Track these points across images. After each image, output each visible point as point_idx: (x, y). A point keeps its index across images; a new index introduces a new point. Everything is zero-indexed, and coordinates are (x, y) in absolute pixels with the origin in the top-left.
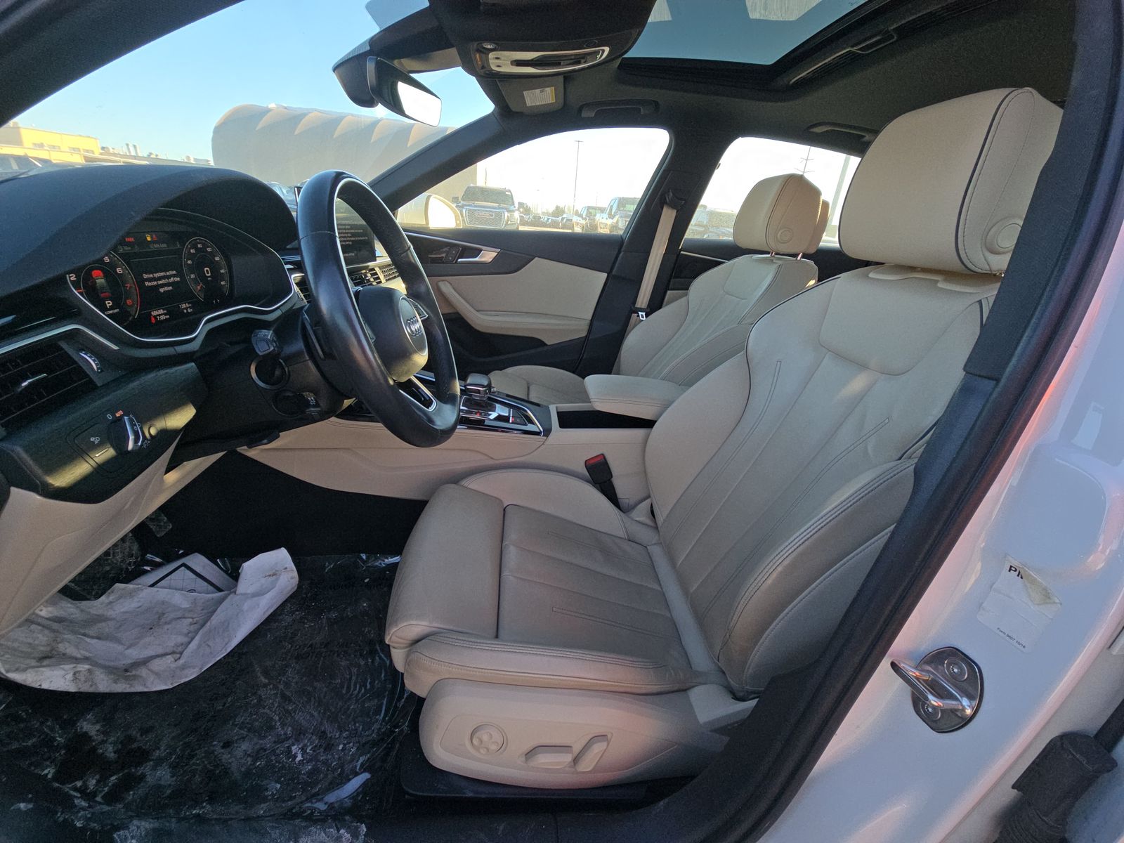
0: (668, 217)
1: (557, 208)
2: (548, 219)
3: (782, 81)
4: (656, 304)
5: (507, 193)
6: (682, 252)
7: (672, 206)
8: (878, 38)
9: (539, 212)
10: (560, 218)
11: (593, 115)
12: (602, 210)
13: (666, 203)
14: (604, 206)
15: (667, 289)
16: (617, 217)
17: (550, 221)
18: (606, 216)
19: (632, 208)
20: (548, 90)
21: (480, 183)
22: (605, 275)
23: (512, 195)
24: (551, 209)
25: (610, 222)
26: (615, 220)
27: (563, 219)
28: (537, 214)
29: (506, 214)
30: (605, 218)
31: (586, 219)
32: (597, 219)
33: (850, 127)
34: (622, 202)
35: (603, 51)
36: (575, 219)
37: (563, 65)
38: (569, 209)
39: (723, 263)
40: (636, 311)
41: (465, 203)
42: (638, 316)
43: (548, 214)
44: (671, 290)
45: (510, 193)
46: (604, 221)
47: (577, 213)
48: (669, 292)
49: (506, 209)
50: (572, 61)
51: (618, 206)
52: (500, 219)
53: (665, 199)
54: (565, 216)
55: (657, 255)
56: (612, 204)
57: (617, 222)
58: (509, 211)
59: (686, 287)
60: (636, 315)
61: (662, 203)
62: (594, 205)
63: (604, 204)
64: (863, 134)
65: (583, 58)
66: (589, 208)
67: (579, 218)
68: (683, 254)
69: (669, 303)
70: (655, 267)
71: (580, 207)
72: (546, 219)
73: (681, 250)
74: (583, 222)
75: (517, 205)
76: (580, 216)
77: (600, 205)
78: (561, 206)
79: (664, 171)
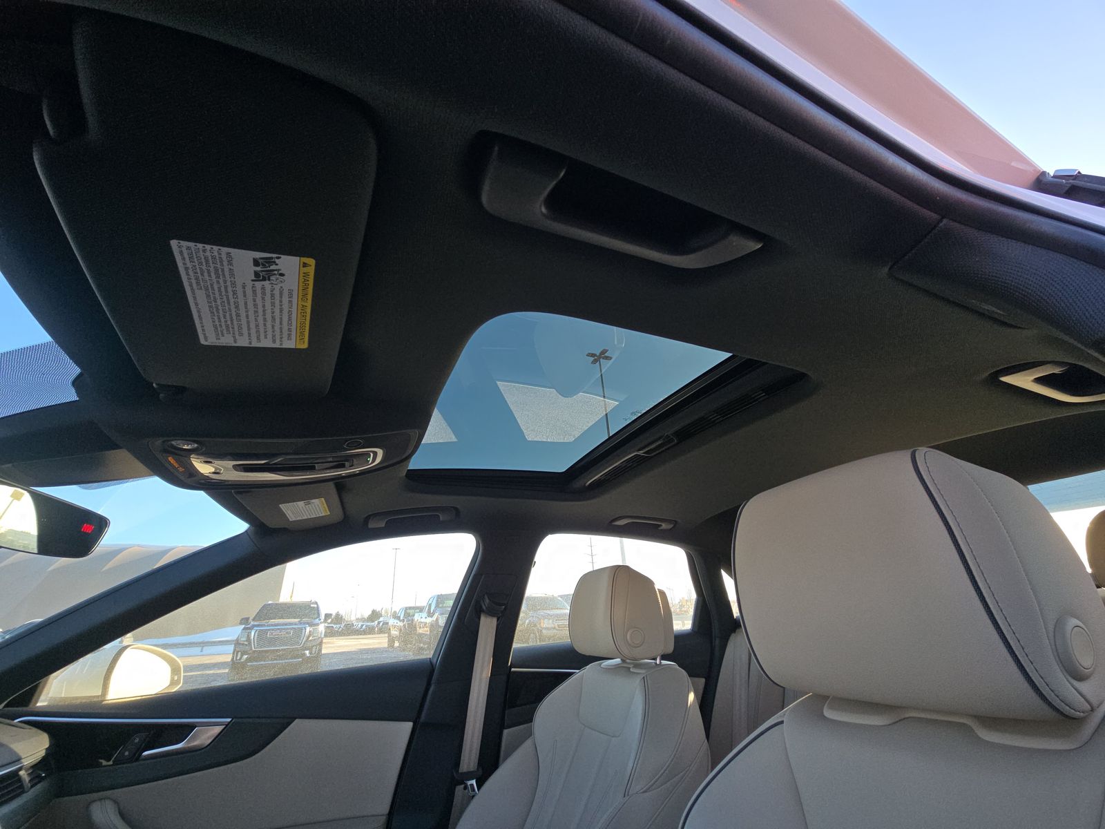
0: (487, 628)
1: (374, 612)
2: (362, 626)
3: (578, 484)
4: (490, 762)
5: (312, 606)
6: (513, 669)
7: (491, 613)
8: (660, 442)
9: (353, 618)
10: (376, 622)
11: (383, 526)
12: (421, 609)
13: (483, 611)
14: (423, 605)
15: (502, 726)
16: (436, 615)
17: (364, 627)
18: (424, 614)
19: (451, 603)
20: (316, 501)
21: (284, 597)
22: (410, 724)
23: (318, 607)
24: (367, 613)
25: (429, 620)
26: (434, 618)
27: (379, 623)
28: (351, 621)
29: (308, 629)
30: (424, 617)
31: (403, 621)
32: (416, 620)
33: (645, 518)
34: (440, 599)
35: (375, 454)
36: (392, 622)
37: (319, 470)
38: (386, 612)
39: (571, 674)
40: (462, 779)
41: (256, 623)
42: (466, 788)
43: (363, 620)
44: (509, 727)
45: (316, 606)
46: (423, 620)
47: (396, 616)
48: (506, 732)
49: (308, 623)
50: (332, 464)
51: (437, 606)
52: (299, 637)
53: (481, 607)
54: (381, 619)
55: (481, 679)
56: (430, 602)
57: (437, 619)
58: (311, 625)
59: (529, 719)
60: (463, 786)
61: (478, 612)
62: (412, 605)
63: (422, 602)
64: (660, 523)
65: (347, 461)
66: (406, 608)
67: (396, 621)
68: (515, 672)
69: (508, 756)
70: (481, 699)
71: (398, 607)
72: (359, 626)
73: (511, 667)
74: (401, 624)
75: (323, 617)
76: (398, 618)
77: (419, 604)
78: (378, 609)
79: (475, 575)
